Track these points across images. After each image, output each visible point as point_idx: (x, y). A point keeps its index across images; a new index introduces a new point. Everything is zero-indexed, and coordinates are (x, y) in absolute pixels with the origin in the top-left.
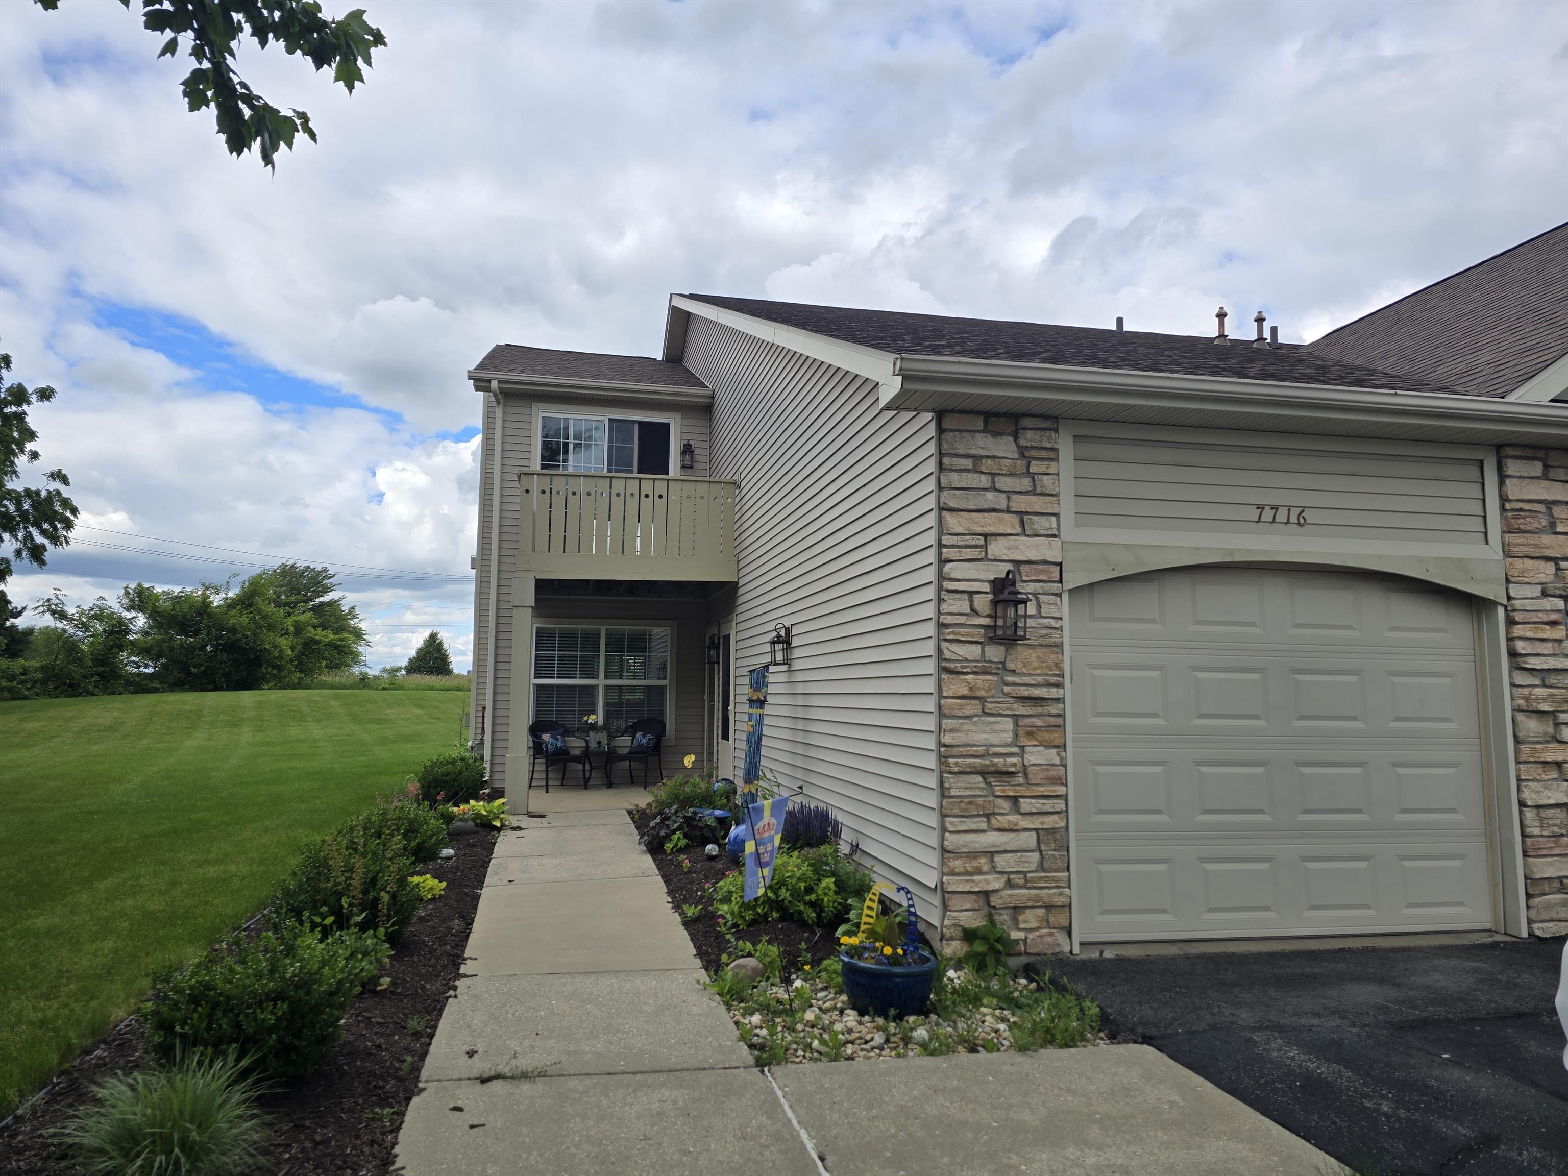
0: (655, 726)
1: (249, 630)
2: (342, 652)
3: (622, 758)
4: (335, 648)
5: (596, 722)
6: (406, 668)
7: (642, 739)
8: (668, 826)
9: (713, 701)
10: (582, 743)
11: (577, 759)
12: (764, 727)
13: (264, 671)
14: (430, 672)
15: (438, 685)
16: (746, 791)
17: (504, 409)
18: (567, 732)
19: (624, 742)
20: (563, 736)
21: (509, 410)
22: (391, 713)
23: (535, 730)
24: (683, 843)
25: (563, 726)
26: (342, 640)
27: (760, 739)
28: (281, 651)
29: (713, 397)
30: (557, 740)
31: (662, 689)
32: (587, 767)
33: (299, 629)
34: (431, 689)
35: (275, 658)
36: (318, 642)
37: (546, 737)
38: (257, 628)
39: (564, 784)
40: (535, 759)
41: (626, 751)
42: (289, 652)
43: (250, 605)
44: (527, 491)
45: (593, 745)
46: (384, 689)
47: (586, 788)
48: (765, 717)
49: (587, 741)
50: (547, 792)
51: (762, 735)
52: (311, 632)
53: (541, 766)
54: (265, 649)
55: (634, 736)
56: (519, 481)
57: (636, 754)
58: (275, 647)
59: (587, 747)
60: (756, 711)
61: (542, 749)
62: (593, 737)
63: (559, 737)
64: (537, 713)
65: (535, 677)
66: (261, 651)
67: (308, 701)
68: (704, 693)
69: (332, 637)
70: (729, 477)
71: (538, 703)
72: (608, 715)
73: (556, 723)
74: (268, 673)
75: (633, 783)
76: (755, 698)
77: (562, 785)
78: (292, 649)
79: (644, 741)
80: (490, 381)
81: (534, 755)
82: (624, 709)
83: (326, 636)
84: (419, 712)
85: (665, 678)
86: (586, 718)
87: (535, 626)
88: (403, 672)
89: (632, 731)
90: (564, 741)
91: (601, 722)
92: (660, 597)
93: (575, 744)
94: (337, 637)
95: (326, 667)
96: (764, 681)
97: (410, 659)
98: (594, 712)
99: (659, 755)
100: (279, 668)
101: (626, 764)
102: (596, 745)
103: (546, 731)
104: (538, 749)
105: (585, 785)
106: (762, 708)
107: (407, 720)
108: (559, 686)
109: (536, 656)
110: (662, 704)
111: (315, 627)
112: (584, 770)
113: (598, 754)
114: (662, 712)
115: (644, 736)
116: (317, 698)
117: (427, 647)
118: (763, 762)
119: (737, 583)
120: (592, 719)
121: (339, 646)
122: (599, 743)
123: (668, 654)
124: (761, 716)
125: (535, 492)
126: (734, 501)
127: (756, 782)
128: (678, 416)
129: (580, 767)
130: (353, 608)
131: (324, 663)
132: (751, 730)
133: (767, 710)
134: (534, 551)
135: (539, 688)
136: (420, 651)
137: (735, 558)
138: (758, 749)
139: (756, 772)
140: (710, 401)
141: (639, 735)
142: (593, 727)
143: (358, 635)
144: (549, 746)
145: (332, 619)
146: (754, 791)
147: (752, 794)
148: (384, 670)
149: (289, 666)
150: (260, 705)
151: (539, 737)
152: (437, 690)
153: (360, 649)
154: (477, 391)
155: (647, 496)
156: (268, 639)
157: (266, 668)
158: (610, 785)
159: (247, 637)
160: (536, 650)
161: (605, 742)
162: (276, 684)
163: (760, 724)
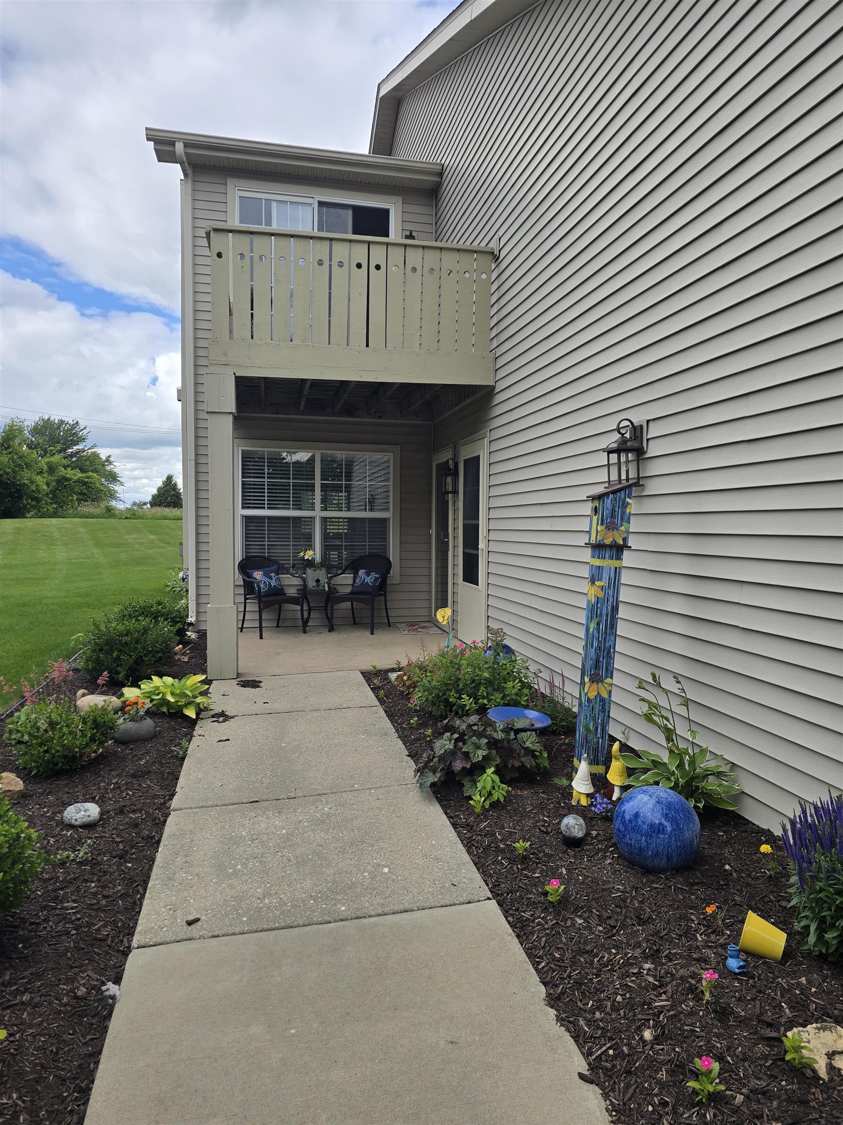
0: (381, 564)
1: (9, 467)
2: (89, 487)
3: (344, 598)
4: (84, 485)
5: (313, 559)
6: (150, 503)
7: (366, 578)
8: (466, 755)
9: (447, 536)
10: (296, 581)
11: (294, 601)
12: (622, 588)
13: (25, 502)
14: (168, 505)
15: (170, 515)
16: (592, 695)
17: (193, 186)
18: (281, 569)
19: (344, 583)
20: (277, 573)
21: (200, 186)
22: (130, 538)
23: (246, 566)
24: (501, 792)
25: (276, 562)
26: (88, 477)
27: (615, 609)
28: (37, 485)
29: (441, 174)
30: (271, 578)
31: (384, 521)
32: (305, 607)
33: (52, 469)
34: (165, 518)
35: (33, 491)
36: (68, 480)
37: (258, 575)
38: (15, 466)
39: (280, 625)
40: (246, 599)
41: (348, 590)
42: (45, 487)
43: (9, 447)
44: (219, 255)
45: (311, 584)
46: (126, 518)
47: (305, 632)
48: (623, 572)
49: (304, 580)
50: (261, 637)
51: (618, 602)
52: (62, 472)
53: (253, 606)
54: (24, 483)
55: (356, 574)
56: (209, 247)
57: (358, 593)
58: (32, 482)
59: (305, 585)
60: (608, 563)
61: (253, 588)
62: (311, 575)
63: (273, 574)
64: (247, 547)
65: (243, 508)
66: (20, 485)
67: (59, 528)
68: (430, 527)
69: (80, 475)
70: (483, 244)
71: (248, 536)
72: (326, 548)
73: (268, 559)
74: (28, 504)
75: (355, 624)
76: (608, 541)
77: (278, 626)
78: (48, 484)
79: (369, 580)
80: (173, 144)
81: (245, 595)
82: (344, 544)
83: (75, 475)
84: (152, 537)
85: (387, 509)
86: (302, 554)
87: (240, 449)
88: (149, 506)
89: (354, 567)
90: (278, 579)
91: (318, 558)
92: (380, 417)
93: (291, 583)
94: (84, 475)
95: (78, 499)
96: (623, 513)
97: (153, 496)
98: (311, 547)
99: (385, 595)
100: (37, 500)
101: (347, 605)
102: (315, 584)
103: (258, 568)
104: (249, 587)
105: (304, 627)
106: (619, 558)
107: (141, 544)
108: (270, 518)
109: (243, 483)
110: (384, 538)
111: (65, 467)
112: (302, 610)
113: (317, 593)
114: (385, 547)
115: (368, 574)
116: (68, 525)
117: (165, 486)
118: (620, 646)
119: (493, 388)
120: (309, 555)
121: (87, 482)
122: (318, 581)
123: (391, 483)
124: (617, 571)
125: (230, 256)
126: (489, 277)
127: (608, 680)
128: (399, 200)
129: (299, 608)
130: (109, 457)
131: (75, 497)
132: (601, 595)
133: (628, 558)
134: (231, 338)
135: (248, 519)
136: (159, 489)
137: (491, 355)
138: (613, 626)
139: (608, 664)
140: (437, 179)
141: (362, 573)
142: (310, 563)
143: (113, 477)
144: (262, 586)
145: (88, 463)
146: (605, 695)
147: (603, 700)
148: (135, 504)
149: (46, 498)
150: (18, 531)
151: (250, 576)
152: (170, 519)
153: (116, 488)
154: (159, 161)
155: (378, 267)
156: (26, 476)
157: (26, 500)
158: (331, 629)
159: (8, 474)
160: (243, 477)
161: (324, 580)
162: (36, 514)
163: (615, 584)
